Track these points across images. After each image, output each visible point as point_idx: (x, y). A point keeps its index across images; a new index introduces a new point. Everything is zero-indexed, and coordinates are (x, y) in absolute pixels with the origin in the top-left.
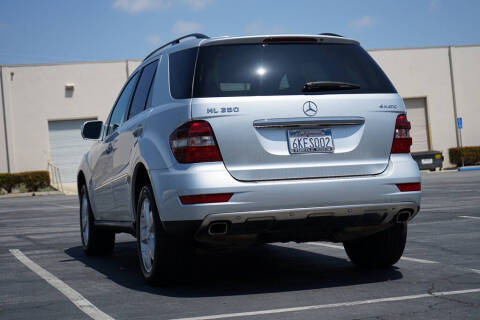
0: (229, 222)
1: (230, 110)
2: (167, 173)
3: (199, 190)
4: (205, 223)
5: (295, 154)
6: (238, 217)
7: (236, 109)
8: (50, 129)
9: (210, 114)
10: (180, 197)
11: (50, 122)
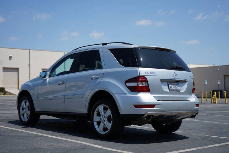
0: (153, 115)
1: (153, 73)
2: (126, 96)
3: (142, 103)
4: (145, 116)
5: (171, 91)
6: (157, 114)
7: (155, 73)
8: (4, 71)
9: (146, 74)
10: (134, 105)
11: (4, 68)
